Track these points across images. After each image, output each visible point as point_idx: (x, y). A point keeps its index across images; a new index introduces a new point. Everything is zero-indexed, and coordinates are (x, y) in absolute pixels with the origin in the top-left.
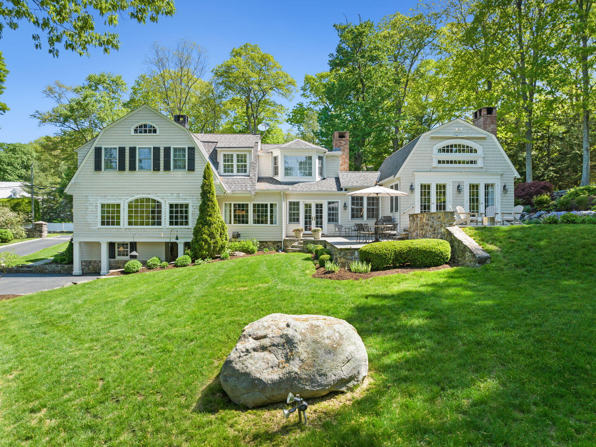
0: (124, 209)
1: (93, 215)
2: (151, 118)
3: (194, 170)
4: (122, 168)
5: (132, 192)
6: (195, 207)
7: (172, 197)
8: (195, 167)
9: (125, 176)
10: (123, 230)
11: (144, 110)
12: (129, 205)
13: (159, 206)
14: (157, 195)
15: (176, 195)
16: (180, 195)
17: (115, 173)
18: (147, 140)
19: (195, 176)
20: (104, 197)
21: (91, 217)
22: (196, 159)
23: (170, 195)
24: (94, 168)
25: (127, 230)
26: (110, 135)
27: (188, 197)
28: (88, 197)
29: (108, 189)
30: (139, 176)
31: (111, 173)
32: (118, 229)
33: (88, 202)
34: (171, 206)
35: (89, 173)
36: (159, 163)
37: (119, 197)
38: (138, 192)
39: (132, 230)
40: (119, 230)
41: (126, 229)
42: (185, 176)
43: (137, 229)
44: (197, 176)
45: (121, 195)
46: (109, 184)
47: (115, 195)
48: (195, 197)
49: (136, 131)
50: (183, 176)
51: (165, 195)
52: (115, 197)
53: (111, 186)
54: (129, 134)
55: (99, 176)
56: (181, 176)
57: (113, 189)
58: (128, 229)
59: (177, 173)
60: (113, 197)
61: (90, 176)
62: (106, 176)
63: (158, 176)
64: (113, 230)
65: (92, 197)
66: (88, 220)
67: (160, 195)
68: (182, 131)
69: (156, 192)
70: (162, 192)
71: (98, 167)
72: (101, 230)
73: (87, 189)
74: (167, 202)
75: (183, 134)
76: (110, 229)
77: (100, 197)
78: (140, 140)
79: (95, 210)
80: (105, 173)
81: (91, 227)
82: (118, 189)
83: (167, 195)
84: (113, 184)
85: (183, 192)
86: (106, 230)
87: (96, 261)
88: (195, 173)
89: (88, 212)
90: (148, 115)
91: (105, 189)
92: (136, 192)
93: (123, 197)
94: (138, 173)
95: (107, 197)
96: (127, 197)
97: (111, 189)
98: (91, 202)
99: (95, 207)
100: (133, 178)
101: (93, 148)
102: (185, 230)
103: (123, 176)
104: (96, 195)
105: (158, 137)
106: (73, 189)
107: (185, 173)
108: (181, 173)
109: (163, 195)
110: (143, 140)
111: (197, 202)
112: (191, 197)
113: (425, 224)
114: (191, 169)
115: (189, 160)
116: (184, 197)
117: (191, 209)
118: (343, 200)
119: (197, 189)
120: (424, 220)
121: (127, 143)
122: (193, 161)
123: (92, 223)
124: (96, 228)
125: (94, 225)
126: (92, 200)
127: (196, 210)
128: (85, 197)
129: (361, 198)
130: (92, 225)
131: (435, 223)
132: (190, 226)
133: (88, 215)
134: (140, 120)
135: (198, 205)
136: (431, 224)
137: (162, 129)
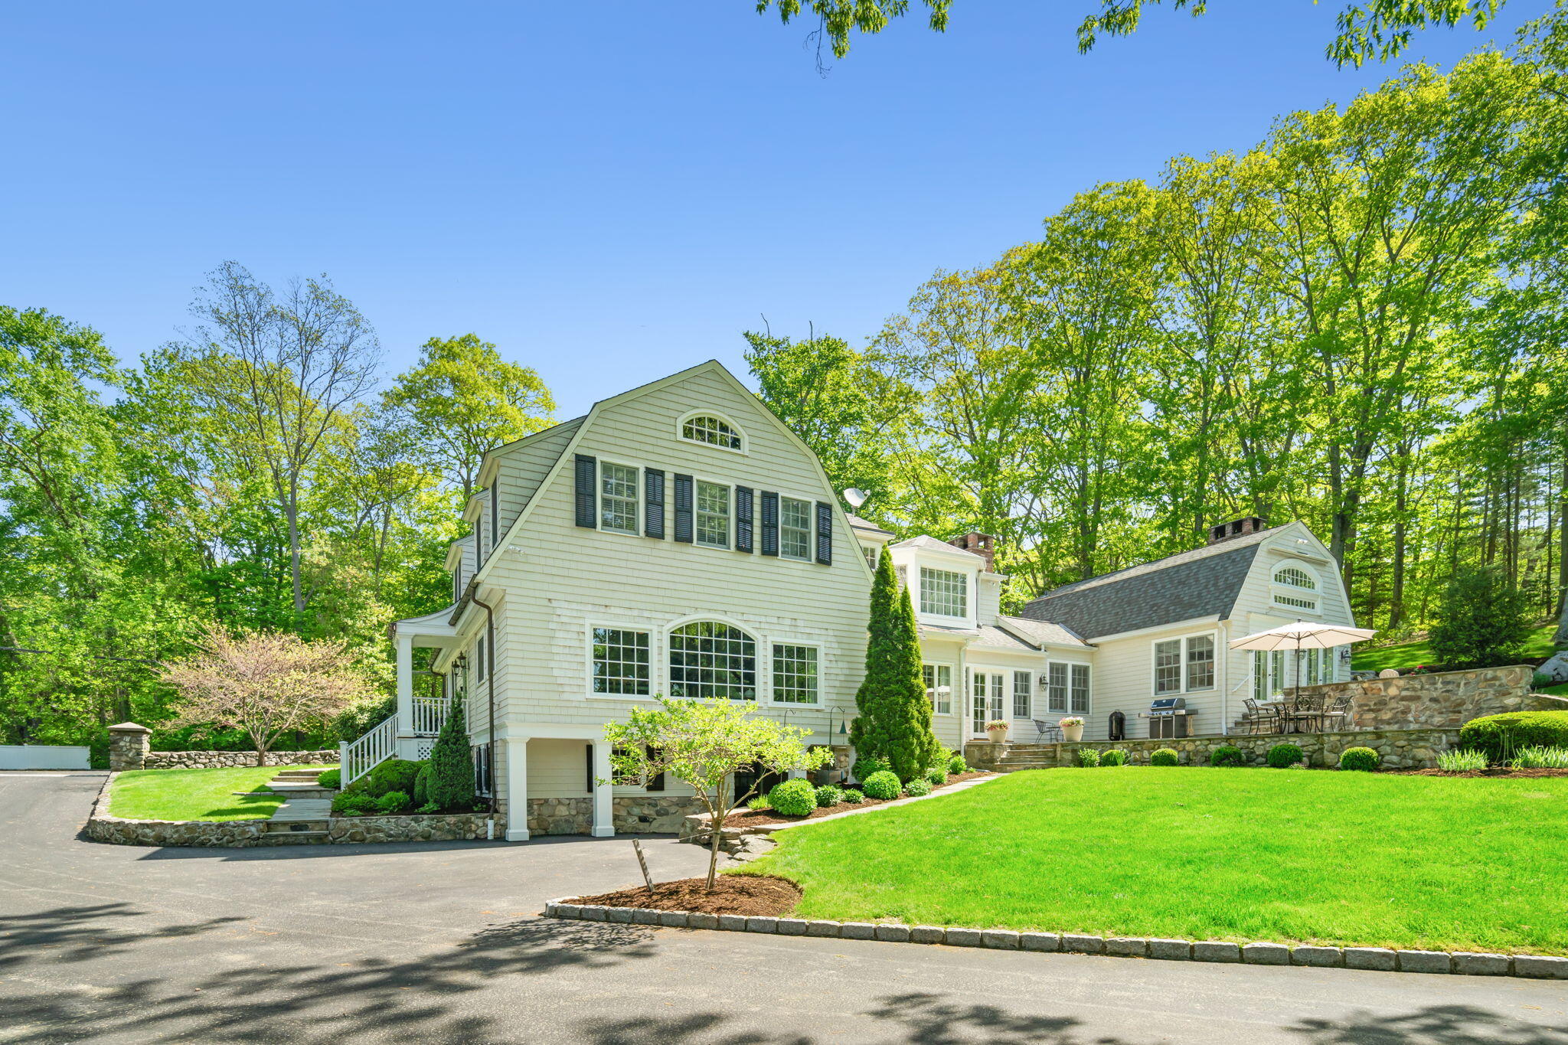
0: (660, 648)
1: (569, 658)
2: (725, 403)
3: (828, 563)
4: (655, 531)
5: (683, 603)
6: (833, 658)
7: (778, 627)
8: (834, 557)
9: (663, 553)
11: (709, 376)
12: (673, 639)
13: (750, 648)
14: (745, 617)
15: (788, 622)
16: (799, 623)
17: (635, 542)
18: (720, 463)
19: (829, 578)
20: (603, 609)
21: (565, 665)
22: (834, 536)
23: (775, 620)
24: (572, 516)
26: (619, 425)
27: (817, 631)
28: (554, 604)
29: (616, 587)
30: (698, 559)
31: (622, 540)
32: (644, 703)
33: (555, 619)
34: (778, 650)
35: (558, 530)
36: (752, 533)
37: (647, 614)
38: (698, 604)
42: (811, 575)
44: (835, 578)
45: (650, 606)
46: (618, 571)
47: (633, 604)
48: (831, 633)
49: (688, 432)
50: (805, 574)
51: (763, 619)
52: (636, 613)
53: (624, 580)
54: (672, 437)
55: (588, 542)
56: (800, 573)
57: (628, 588)
58: (673, 705)
59: (793, 565)
60: (627, 612)
61: (559, 539)
62: (609, 546)
63: (745, 566)
64: (631, 707)
65: (566, 605)
66: (556, 672)
67: (752, 618)
68: (802, 458)
69: (742, 609)
70: (757, 611)
71: (584, 519)
72: (595, 705)
73: (549, 579)
74: (769, 639)
75: (805, 466)
76: (623, 702)
77: (590, 608)
78: (701, 459)
79: (576, 644)
80: (604, 538)
81: (565, 696)
82: (641, 590)
83: (769, 619)
84: (629, 572)
85: (806, 617)
86: (612, 706)
87: (546, 801)
88: (830, 570)
89: (555, 650)
90: (721, 394)
91: (606, 586)
92: (692, 604)
93: (659, 615)
94: (696, 551)
95: (613, 610)
96: (668, 616)
97: (622, 588)
98: (564, 619)
99: (575, 636)
100: (684, 565)
101: (568, 456)
102: (810, 715)
103: (655, 552)
104: (579, 599)
105: (746, 461)
106: (506, 573)
107: (809, 568)
108: (801, 567)
109: (758, 619)
110: (710, 461)
111: (835, 645)
112: (823, 632)
113: (1394, 698)
114: (824, 560)
115: (819, 534)
116: (808, 631)
117: (822, 662)
118: (1038, 670)
119: (836, 613)
120: (1393, 691)
121: (667, 460)
122: (827, 540)
123: (567, 681)
124: (580, 697)
125: (575, 689)
126: (568, 613)
127: (834, 665)
128: (546, 602)
129: (1064, 667)
130: (567, 689)
131: (1466, 691)
132: (821, 704)
133: (556, 657)
134: (701, 404)
135: (839, 652)
136: (1435, 694)
137: (756, 440)
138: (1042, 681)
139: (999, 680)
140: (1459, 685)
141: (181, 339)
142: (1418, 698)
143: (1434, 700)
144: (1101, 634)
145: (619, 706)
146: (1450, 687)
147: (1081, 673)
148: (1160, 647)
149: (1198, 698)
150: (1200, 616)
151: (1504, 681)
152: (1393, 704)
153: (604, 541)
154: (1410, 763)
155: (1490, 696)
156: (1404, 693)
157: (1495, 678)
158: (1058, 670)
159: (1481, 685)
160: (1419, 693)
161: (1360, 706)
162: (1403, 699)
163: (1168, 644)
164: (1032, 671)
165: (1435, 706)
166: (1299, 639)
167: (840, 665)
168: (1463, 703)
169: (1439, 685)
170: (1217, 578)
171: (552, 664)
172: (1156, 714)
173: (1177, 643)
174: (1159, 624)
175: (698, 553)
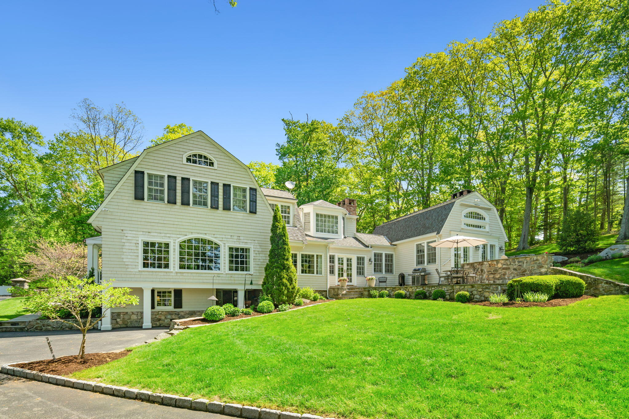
0: (174, 249)
1: (131, 254)
2: (206, 148)
3: (255, 213)
4: (172, 201)
5: (186, 230)
6: (257, 252)
7: (231, 240)
8: (257, 210)
9: (176, 210)
10: (173, 274)
11: (199, 137)
12: (180, 246)
13: (217, 248)
14: (215, 236)
15: (236, 238)
16: (241, 238)
17: (163, 206)
18: (203, 172)
19: (256, 219)
20: (147, 234)
21: (129, 257)
22: (258, 202)
23: (230, 237)
24: (133, 195)
25: (178, 274)
26: (156, 158)
27: (250, 241)
28: (124, 232)
29: (153, 224)
30: (192, 212)
31: (157, 205)
32: (166, 272)
33: (125, 238)
34: (231, 249)
35: (126, 202)
36: (218, 201)
37: (168, 235)
38: (193, 231)
39: (184, 275)
40: (168, 274)
41: (177, 273)
42: (247, 218)
43: (191, 273)
44: (258, 219)
45: (171, 232)
46: (154, 218)
47: (161, 232)
48: (257, 242)
49: (188, 160)
50: (245, 218)
51: (224, 237)
52: (163, 235)
53: (157, 221)
54: (181, 163)
55: (142, 206)
56: (242, 217)
57: (159, 225)
58: (180, 273)
59: (238, 214)
60: (160, 235)
61: (127, 205)
62: (150, 207)
63: (215, 214)
64: (160, 274)
65: (130, 232)
66: (124, 260)
67: (218, 236)
68: (243, 170)
69: (214, 233)
70: (220, 233)
71: (139, 196)
72: (143, 273)
73: (123, 221)
74: (227, 245)
75: (244, 173)
76: (156, 272)
77: (141, 233)
78: (194, 171)
79: (135, 248)
80: (148, 204)
81: (129, 270)
82: (166, 225)
83: (226, 237)
84: (160, 218)
85: (244, 235)
86: (151, 273)
87: (127, 313)
88: (256, 216)
89: (124, 251)
90: (204, 144)
91: (149, 224)
92: (190, 231)
93: (174, 236)
94: (191, 209)
95: (152, 234)
96: (178, 236)
97: (156, 225)
98: (128, 238)
99: (134, 245)
100: (186, 214)
101: (132, 170)
102: (247, 276)
103: (172, 210)
104: (136, 229)
105: (216, 171)
106: (102, 220)
107: (246, 215)
108: (242, 215)
109: (221, 236)
110: (199, 172)
111: (259, 247)
112: (253, 242)
113: (500, 268)
114: (253, 211)
115: (251, 201)
116: (245, 241)
117: (252, 255)
118: (368, 255)
119: (259, 234)
120: (500, 265)
121: (178, 172)
122: (254, 203)
123: (130, 263)
124: (137, 270)
125: (134, 267)
126: (131, 235)
127: (258, 255)
128: (121, 231)
129: (381, 255)
130: (129, 267)
131: (526, 266)
132: (252, 272)
133: (125, 254)
134: (194, 149)
135: (260, 250)
136: (515, 267)
137: (219, 163)
138: (370, 260)
139: (349, 260)
140: (524, 263)
141: (67, 129)
142: (509, 268)
143: (515, 269)
144: (397, 240)
145: (154, 274)
146: (520, 264)
147: (389, 257)
148: (417, 245)
149: (431, 268)
150: (430, 232)
151: (540, 261)
152: (500, 271)
153: (147, 205)
154: (483, 298)
155: (536, 268)
156: (504, 266)
157: (537, 260)
158: (378, 257)
159: (532, 263)
160: (509, 266)
161: (488, 272)
162: (504, 269)
163: (420, 244)
164: (366, 256)
165: (515, 272)
166: (457, 243)
167: (261, 255)
168: (525, 271)
169: (517, 263)
170: (439, 216)
171: (123, 257)
172: (414, 274)
173: (424, 244)
174: (417, 236)
175: (193, 210)
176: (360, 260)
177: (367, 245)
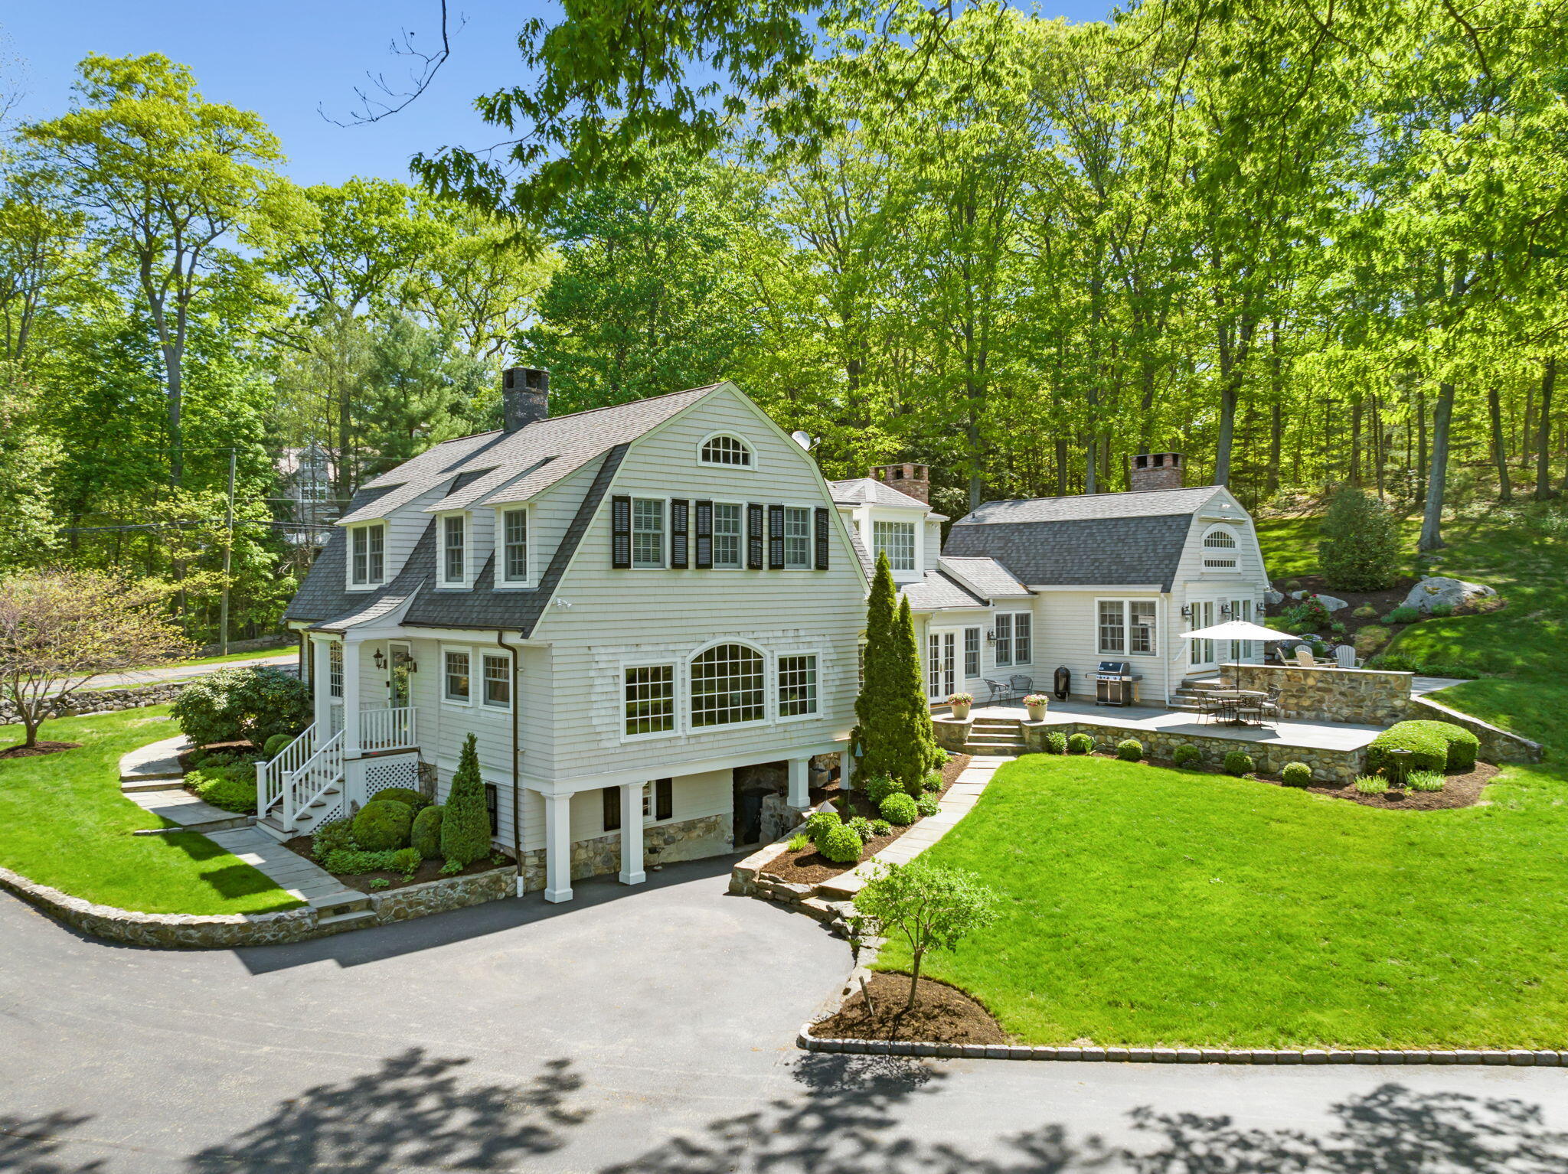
0: (684, 680)
1: (607, 704)
2: (739, 421)
3: (826, 568)
4: (680, 562)
5: (702, 630)
6: (829, 665)
7: (783, 640)
8: (830, 560)
9: (685, 583)
10: (682, 742)
11: (725, 396)
12: (693, 668)
13: (759, 664)
14: (756, 635)
15: (791, 633)
16: (802, 633)
17: (662, 575)
18: (733, 483)
19: (826, 582)
20: (634, 649)
21: (603, 712)
22: (830, 539)
23: (780, 634)
24: (609, 559)
25: (692, 741)
26: (648, 460)
27: (816, 639)
28: (594, 651)
29: (644, 624)
30: (714, 583)
31: (650, 575)
32: (670, 740)
33: (594, 666)
34: (782, 664)
35: (598, 575)
36: (761, 549)
37: (671, 647)
38: (716, 629)
39: (703, 739)
40: (673, 743)
41: (689, 737)
42: (810, 582)
43: (714, 734)
44: (831, 582)
45: (675, 639)
46: (648, 608)
47: (660, 640)
48: (828, 638)
49: (706, 456)
50: (806, 582)
51: (770, 634)
52: (662, 647)
53: (652, 615)
54: (693, 463)
55: (623, 583)
56: (801, 582)
57: (658, 624)
58: (695, 736)
59: (795, 575)
60: (656, 649)
61: (597, 584)
62: (641, 584)
63: (757, 582)
64: (659, 745)
65: (603, 650)
66: (595, 722)
67: (761, 635)
68: (803, 465)
69: (752, 628)
70: (764, 627)
71: (620, 563)
72: (629, 749)
73: (589, 626)
74: (775, 654)
75: (805, 472)
76: (652, 741)
77: (623, 649)
78: (717, 481)
79: (611, 688)
80: (636, 576)
81: (603, 745)
82: (668, 623)
83: (776, 634)
84: (657, 607)
85: (806, 626)
86: (642, 747)
88: (827, 574)
89: (594, 698)
90: (736, 413)
91: (639, 625)
92: (710, 630)
93: (682, 646)
94: (714, 576)
95: (643, 648)
96: (690, 646)
97: (651, 624)
98: (601, 666)
99: (611, 681)
100: (703, 591)
101: (606, 500)
102: (811, 725)
103: (679, 583)
104: (614, 642)
105: (757, 476)
106: (552, 628)
107: (809, 575)
108: (802, 575)
109: (766, 635)
110: (724, 481)
111: (832, 650)
112: (821, 638)
114: (822, 565)
115: (818, 540)
116: (808, 639)
117: (820, 670)
119: (831, 617)
120: (1311, 682)
121: (689, 487)
122: (824, 545)
123: (604, 729)
124: (616, 743)
125: (611, 736)
126: (605, 658)
127: (831, 670)
128: (586, 651)
130: (604, 736)
132: (820, 713)
133: (595, 706)
134: (717, 426)
135: (834, 657)
136: (1343, 689)
137: (764, 454)
138: (989, 636)
139: (950, 639)
142: (1330, 691)
145: (648, 746)
149: (1140, 662)
152: (1311, 693)
153: (636, 579)
156: (1320, 685)
160: (1331, 687)
163: (1111, 603)
164: (981, 627)
165: (1342, 698)
167: (836, 669)
170: (1155, 544)
171: (592, 713)
172: (1103, 678)
173: (1120, 605)
174: (1103, 583)
175: (717, 578)
176: (971, 635)
177: (985, 598)
